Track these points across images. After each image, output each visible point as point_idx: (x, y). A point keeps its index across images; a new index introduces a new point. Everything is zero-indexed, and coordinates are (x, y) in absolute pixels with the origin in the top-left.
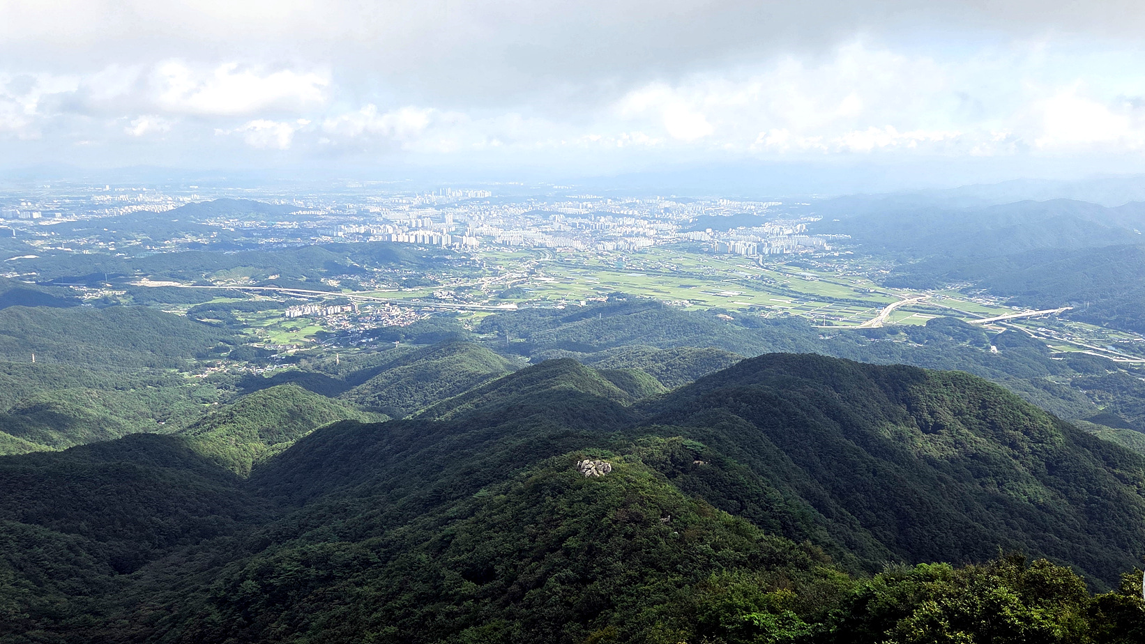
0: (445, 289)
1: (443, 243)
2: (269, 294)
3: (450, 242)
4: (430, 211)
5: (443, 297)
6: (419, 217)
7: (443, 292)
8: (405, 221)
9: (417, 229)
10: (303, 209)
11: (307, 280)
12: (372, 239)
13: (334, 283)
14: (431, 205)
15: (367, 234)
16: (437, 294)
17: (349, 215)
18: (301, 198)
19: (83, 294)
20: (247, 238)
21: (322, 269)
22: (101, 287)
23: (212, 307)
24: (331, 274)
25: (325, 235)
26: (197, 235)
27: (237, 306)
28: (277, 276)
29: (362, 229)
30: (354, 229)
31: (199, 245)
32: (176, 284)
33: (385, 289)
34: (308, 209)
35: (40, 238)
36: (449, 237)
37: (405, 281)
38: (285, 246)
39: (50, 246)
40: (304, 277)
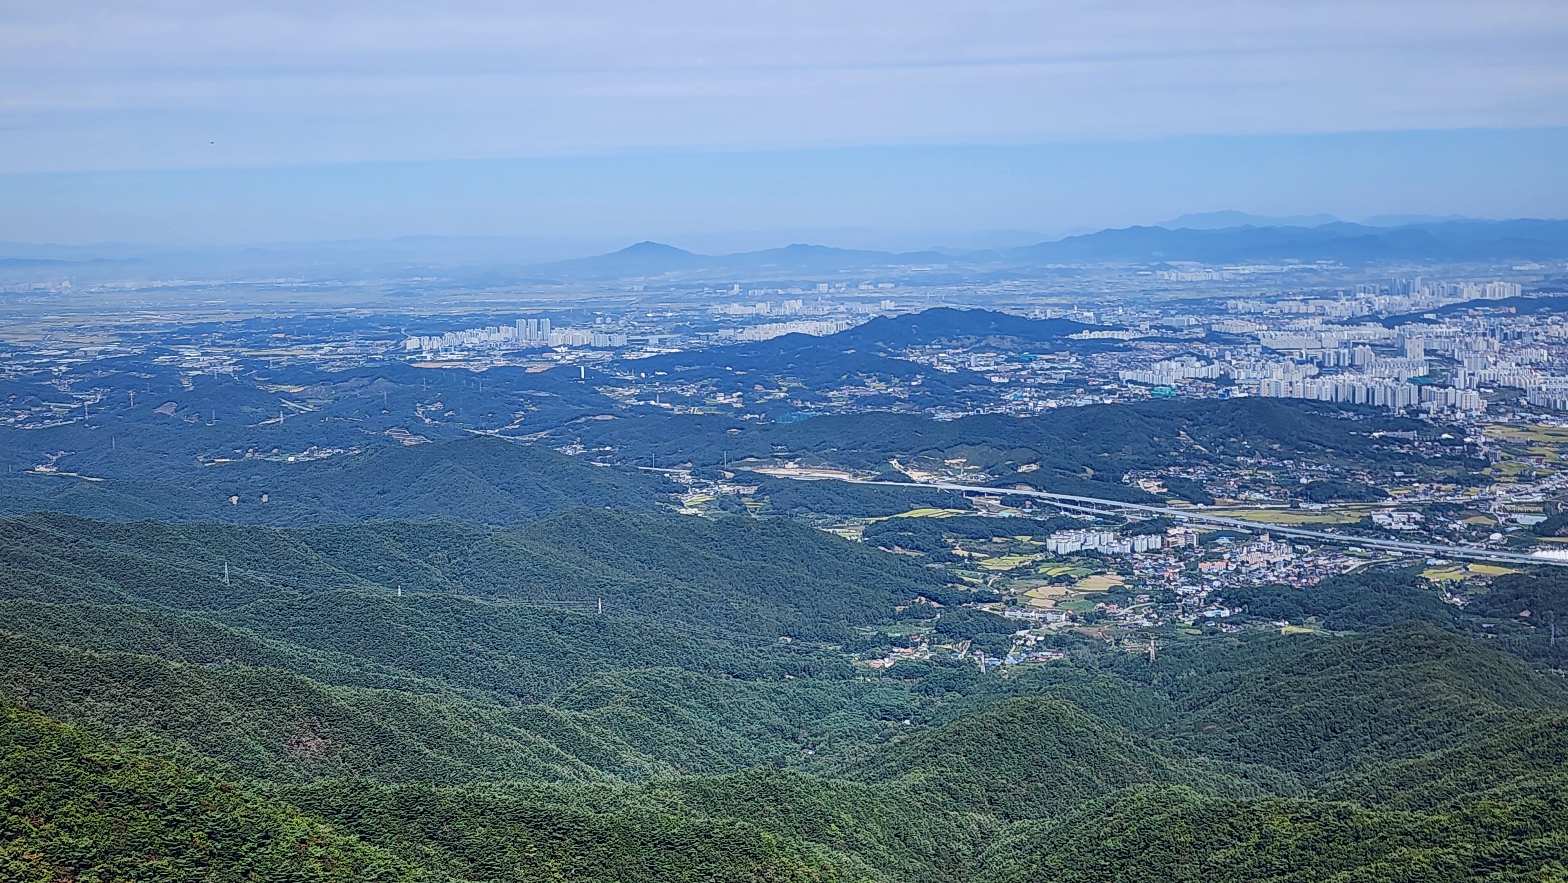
0: (1399, 509)
1: (1400, 403)
2: (1017, 501)
3: (1415, 401)
4: (1373, 331)
5: (1394, 526)
6: (1345, 344)
7: (1394, 514)
8: (1312, 353)
9: (1338, 368)
10: (1092, 328)
11: (1094, 477)
12: (1236, 393)
13: (1153, 487)
14: (1374, 317)
15: (1225, 380)
16: (1379, 518)
17: (1190, 340)
18: (1089, 306)
19: (685, 491)
20: (980, 388)
21: (1127, 454)
22: (716, 477)
23: (908, 525)
24: (1144, 466)
25: (1135, 382)
26: (888, 382)
27: (951, 526)
28: (1034, 467)
29: (1215, 370)
30: (1197, 369)
31: (890, 400)
32: (845, 477)
33: (1261, 502)
34: (1102, 328)
35: (622, 383)
36: (1415, 388)
37: (1308, 487)
38: (1052, 404)
39: (639, 398)
40: (1090, 471)
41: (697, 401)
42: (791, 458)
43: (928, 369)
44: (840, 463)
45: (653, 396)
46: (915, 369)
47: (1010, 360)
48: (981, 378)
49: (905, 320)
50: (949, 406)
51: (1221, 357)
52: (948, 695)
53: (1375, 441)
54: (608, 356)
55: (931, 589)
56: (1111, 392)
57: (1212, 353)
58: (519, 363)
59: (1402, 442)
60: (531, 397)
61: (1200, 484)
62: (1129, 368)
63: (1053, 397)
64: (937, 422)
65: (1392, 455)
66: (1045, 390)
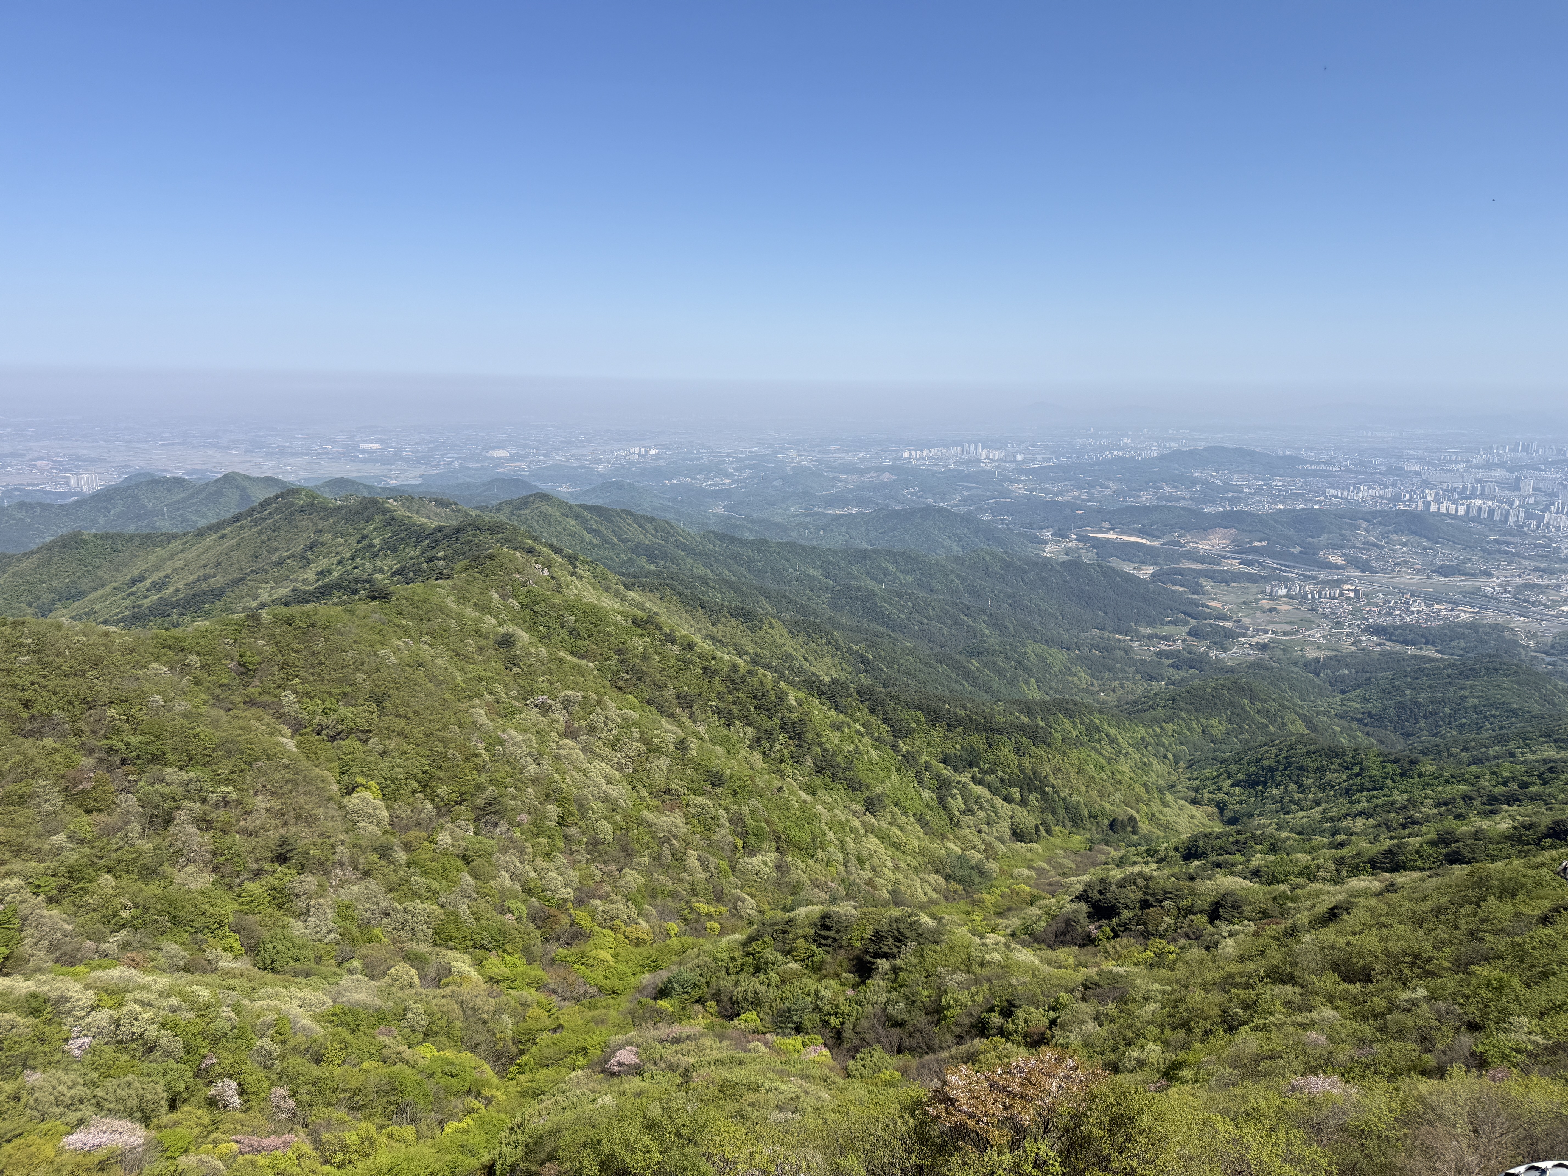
0: (1500, 584)
1: (1511, 518)
2: (1249, 563)
3: (1521, 519)
4: (1498, 474)
5: (1495, 595)
6: (1479, 481)
8: (1455, 485)
9: (1472, 496)
10: (1312, 463)
11: (1301, 552)
12: (1401, 507)
13: (1337, 560)
14: (1501, 466)
15: (1396, 499)
17: (1375, 473)
18: (1311, 449)
19: (1046, 543)
20: (1236, 495)
21: (1324, 538)
22: (1065, 537)
23: (1179, 572)
24: (1333, 547)
25: (1336, 497)
26: (1176, 487)
27: (1207, 575)
28: (1265, 543)
29: (1389, 492)
30: (1377, 491)
31: (1178, 499)
32: (1144, 541)
33: (1409, 574)
34: (1318, 463)
35: (1019, 481)
36: (1522, 511)
37: (1441, 567)
38: (1281, 507)
39: (1026, 490)
40: (1298, 549)
41: (1060, 493)
42: (1112, 529)
43: (1205, 483)
44: (1141, 533)
45: (1035, 489)
46: (1194, 482)
47: (1257, 479)
48: (1237, 489)
49: (1192, 453)
50: (1214, 504)
51: (1394, 484)
52: (1190, 671)
53: (1488, 542)
54: (1013, 465)
55: (1189, 609)
56: (1320, 502)
57: (1389, 482)
58: (963, 467)
59: (1508, 544)
60: (966, 487)
61: (1368, 561)
62: (1332, 488)
63: (1281, 502)
64: (1205, 514)
65: (1500, 552)
66: (1276, 498)
